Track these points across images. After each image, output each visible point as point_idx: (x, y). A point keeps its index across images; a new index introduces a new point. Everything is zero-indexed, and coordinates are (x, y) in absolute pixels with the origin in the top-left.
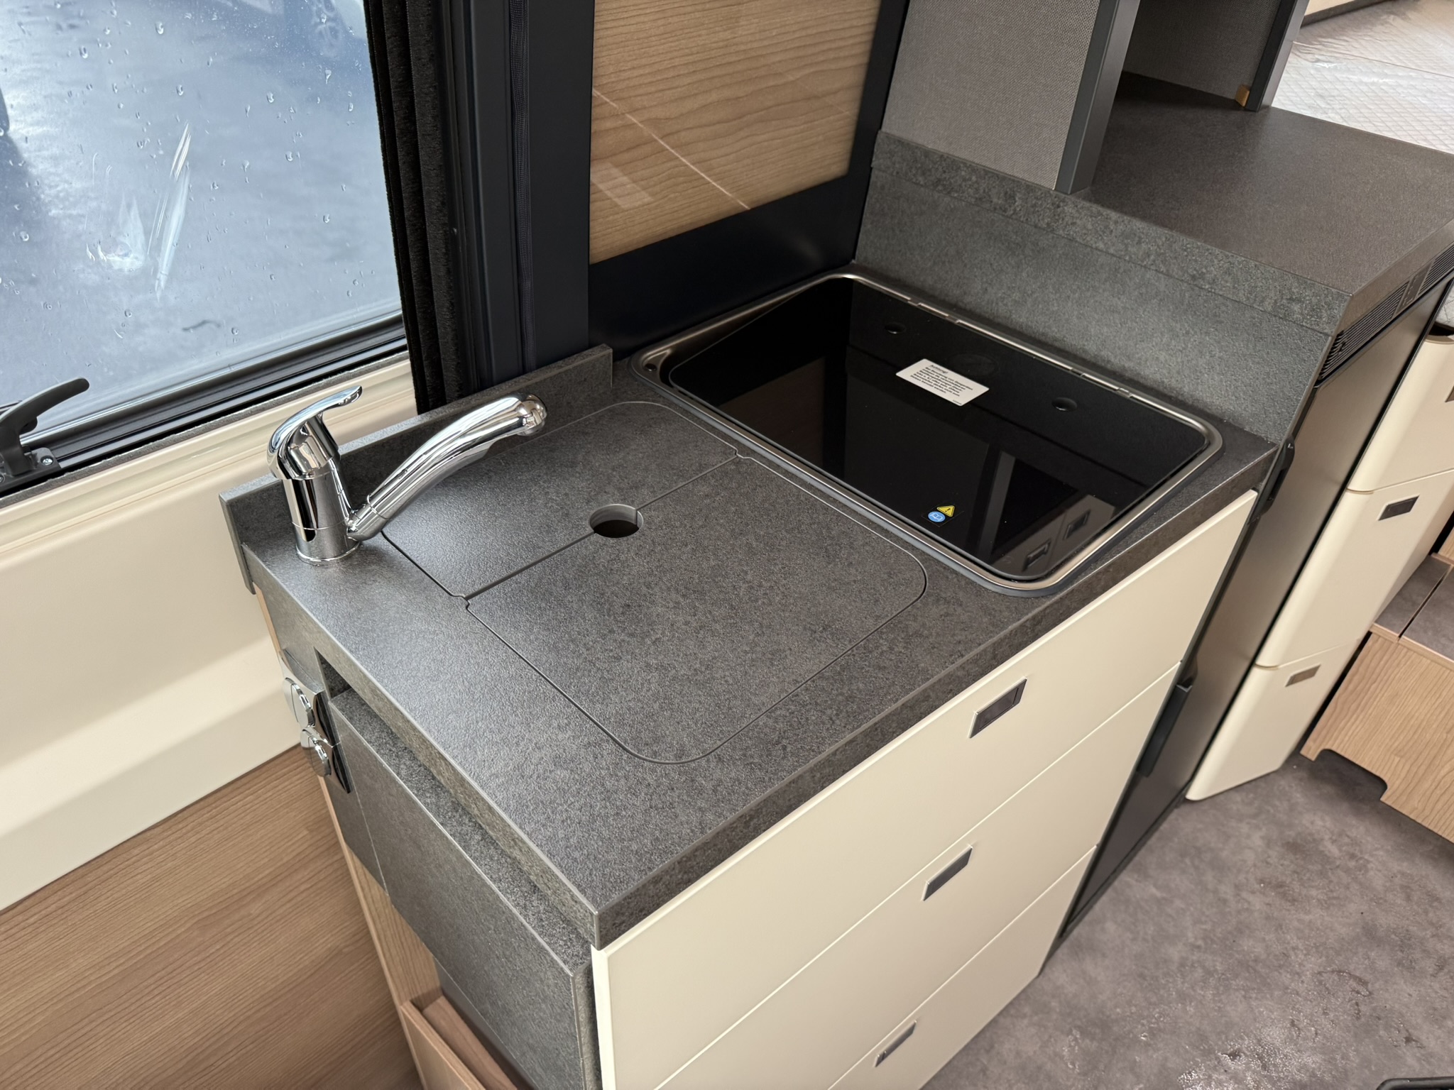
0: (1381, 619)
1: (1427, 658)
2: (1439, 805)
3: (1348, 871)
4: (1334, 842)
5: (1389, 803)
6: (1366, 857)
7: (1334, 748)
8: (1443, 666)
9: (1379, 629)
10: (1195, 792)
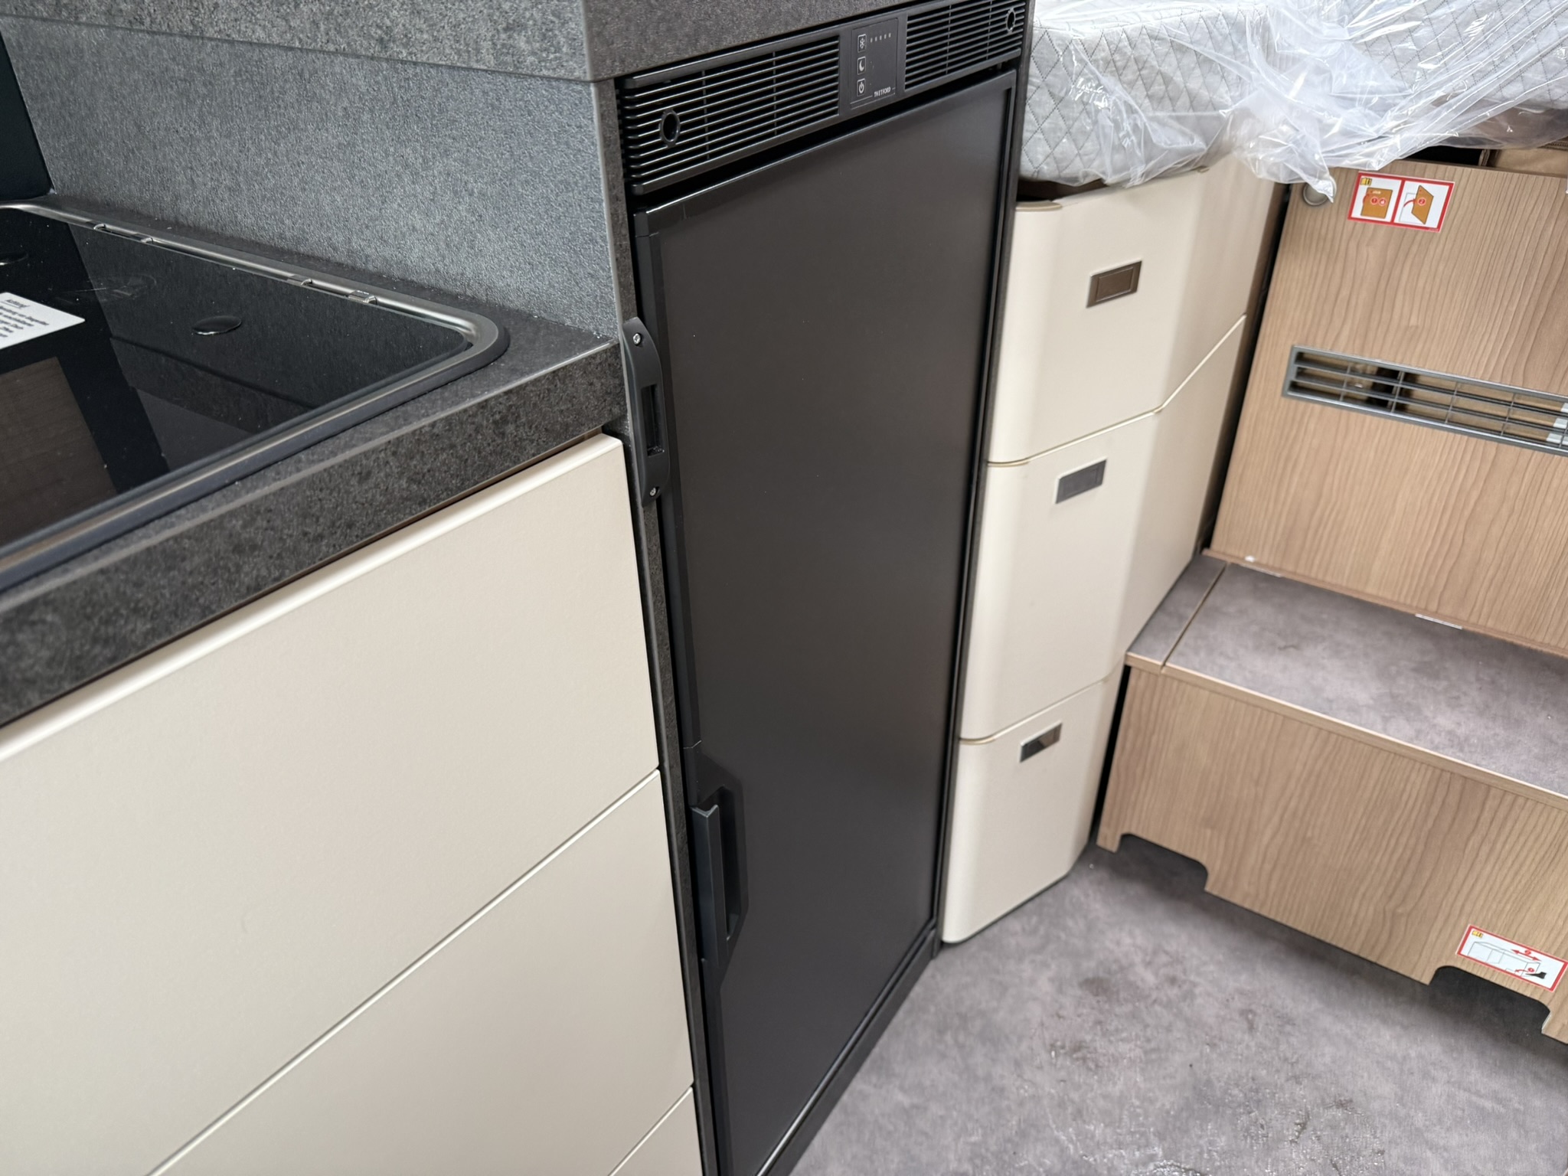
0: (1135, 644)
1: (1204, 689)
2: (1273, 887)
4: (1147, 965)
5: (1215, 893)
6: (1192, 978)
7: (1133, 831)
8: (1225, 696)
9: (1137, 659)
10: (953, 930)
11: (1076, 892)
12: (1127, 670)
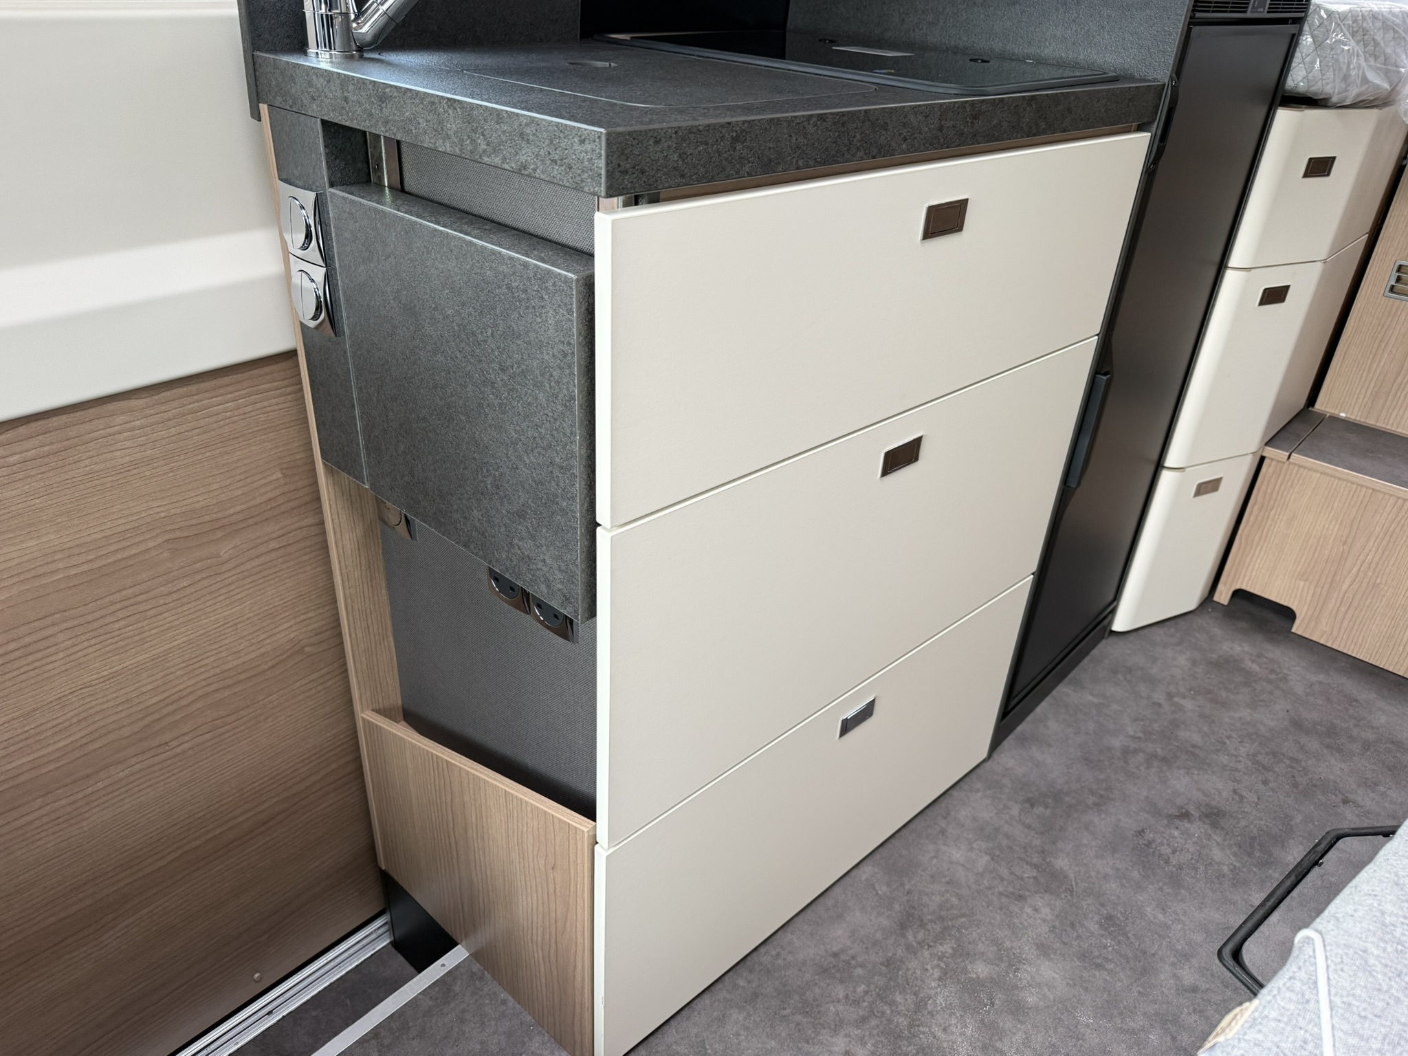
0: (1272, 441)
1: (1316, 471)
2: (1345, 625)
3: (1270, 682)
4: (1253, 661)
5: (1299, 633)
6: (1285, 671)
7: (1244, 587)
8: (1332, 476)
9: (1270, 452)
10: (1120, 623)
11: (1200, 621)
12: (1262, 459)
